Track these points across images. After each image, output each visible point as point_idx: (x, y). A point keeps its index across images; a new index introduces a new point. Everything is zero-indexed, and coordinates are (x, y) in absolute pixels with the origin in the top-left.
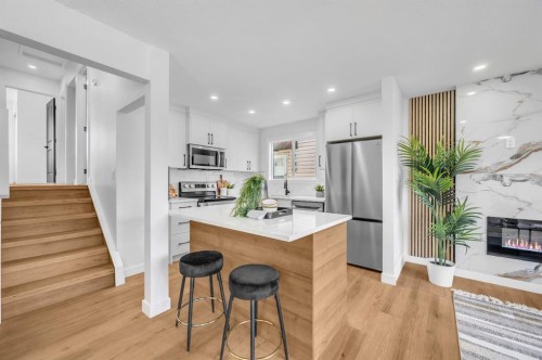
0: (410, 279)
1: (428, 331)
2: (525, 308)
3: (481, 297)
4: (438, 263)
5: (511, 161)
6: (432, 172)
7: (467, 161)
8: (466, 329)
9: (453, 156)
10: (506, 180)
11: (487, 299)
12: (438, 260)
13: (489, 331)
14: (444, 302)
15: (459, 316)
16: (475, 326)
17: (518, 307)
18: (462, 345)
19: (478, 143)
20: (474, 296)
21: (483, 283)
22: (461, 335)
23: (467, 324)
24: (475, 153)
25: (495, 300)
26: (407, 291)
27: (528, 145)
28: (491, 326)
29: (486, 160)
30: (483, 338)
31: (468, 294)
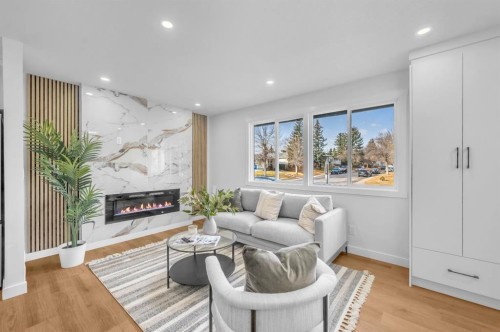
0: (40, 277)
1: (88, 306)
2: (132, 251)
3: (108, 257)
4: (70, 247)
5: (120, 154)
6: (72, 161)
7: (92, 151)
8: (111, 284)
9: (80, 146)
10: (117, 167)
11: (111, 256)
12: (70, 243)
13: (124, 275)
14: (85, 277)
15: (102, 279)
16: (116, 278)
17: (129, 252)
18: (116, 295)
19: (99, 137)
20: (103, 259)
21: (103, 248)
22: (111, 290)
23: (111, 281)
24: (96, 145)
25: (116, 255)
26: (45, 289)
27: (128, 144)
28: (124, 272)
29: (105, 152)
30: (123, 282)
31: (99, 261)
